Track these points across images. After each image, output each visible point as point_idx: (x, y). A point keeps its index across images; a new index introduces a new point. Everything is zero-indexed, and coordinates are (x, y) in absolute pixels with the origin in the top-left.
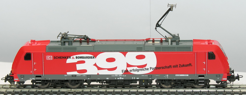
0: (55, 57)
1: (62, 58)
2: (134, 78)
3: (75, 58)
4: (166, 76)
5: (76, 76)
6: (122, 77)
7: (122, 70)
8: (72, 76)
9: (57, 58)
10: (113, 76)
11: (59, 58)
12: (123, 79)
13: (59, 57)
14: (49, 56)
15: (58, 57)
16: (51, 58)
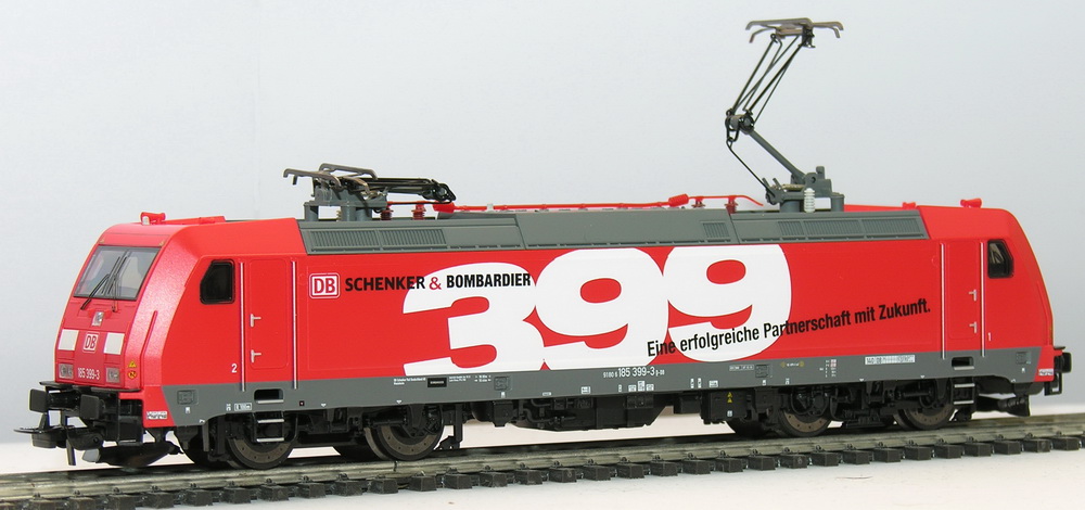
0: (352, 282)
1: (383, 286)
2: (700, 380)
3: (443, 281)
4: (829, 368)
5: (444, 385)
6: (648, 379)
7: (649, 343)
8: (430, 386)
9: (361, 284)
10: (611, 375)
11: (369, 287)
12: (651, 388)
13: (368, 281)
14: (324, 278)
15: (366, 284)
16: (330, 289)
